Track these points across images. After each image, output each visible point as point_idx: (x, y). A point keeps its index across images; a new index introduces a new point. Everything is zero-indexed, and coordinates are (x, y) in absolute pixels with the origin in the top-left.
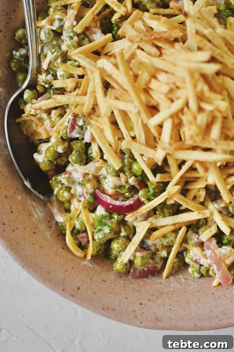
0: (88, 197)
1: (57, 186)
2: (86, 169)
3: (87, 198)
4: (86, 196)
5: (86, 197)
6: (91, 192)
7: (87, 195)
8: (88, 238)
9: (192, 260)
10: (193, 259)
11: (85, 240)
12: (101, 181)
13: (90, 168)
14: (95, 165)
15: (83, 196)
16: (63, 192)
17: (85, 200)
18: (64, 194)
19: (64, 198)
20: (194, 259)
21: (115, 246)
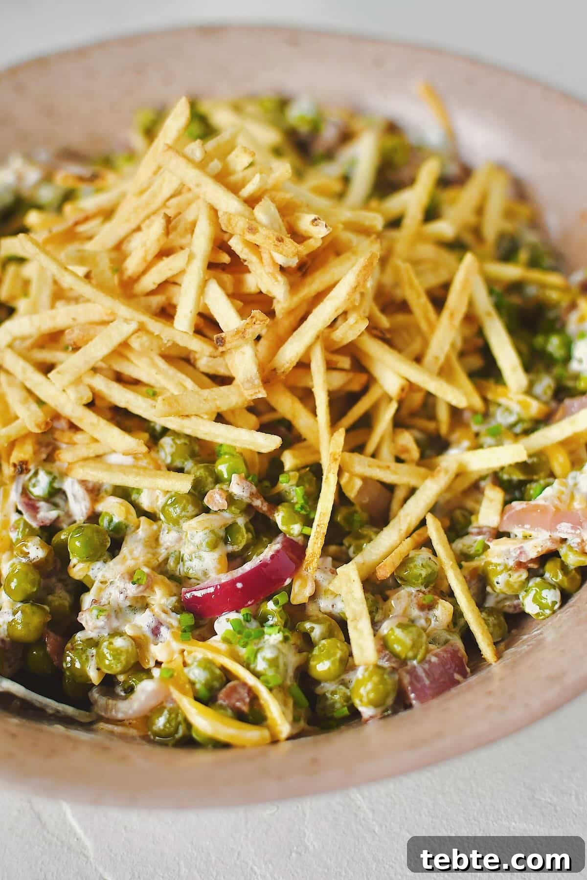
0: (174, 619)
1: (87, 656)
2: (125, 559)
3: (175, 623)
4: (169, 620)
5: (171, 624)
6: (174, 602)
7: (170, 617)
8: (245, 684)
9: (510, 569)
10: (509, 567)
11: (244, 693)
12: (178, 573)
13: (131, 552)
14: (139, 538)
15: (161, 624)
16: (111, 643)
17: (173, 630)
18: (115, 643)
19: (121, 651)
20: (511, 563)
21: (322, 667)
